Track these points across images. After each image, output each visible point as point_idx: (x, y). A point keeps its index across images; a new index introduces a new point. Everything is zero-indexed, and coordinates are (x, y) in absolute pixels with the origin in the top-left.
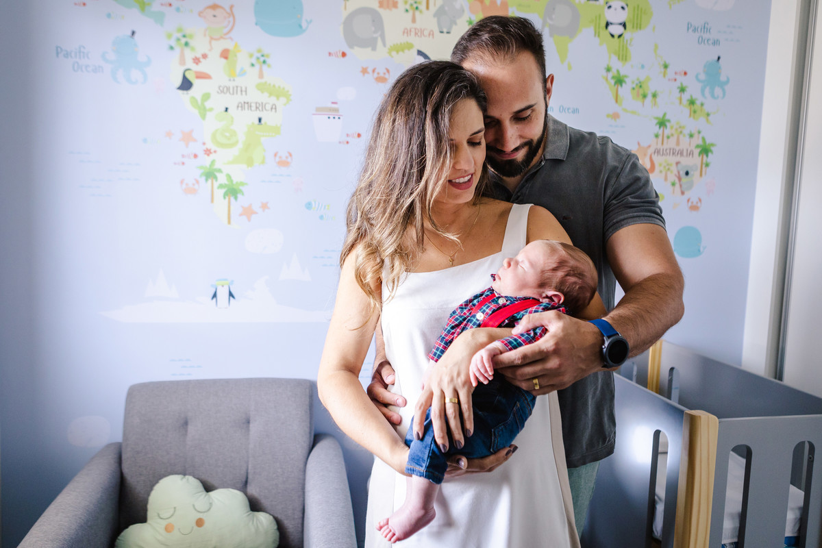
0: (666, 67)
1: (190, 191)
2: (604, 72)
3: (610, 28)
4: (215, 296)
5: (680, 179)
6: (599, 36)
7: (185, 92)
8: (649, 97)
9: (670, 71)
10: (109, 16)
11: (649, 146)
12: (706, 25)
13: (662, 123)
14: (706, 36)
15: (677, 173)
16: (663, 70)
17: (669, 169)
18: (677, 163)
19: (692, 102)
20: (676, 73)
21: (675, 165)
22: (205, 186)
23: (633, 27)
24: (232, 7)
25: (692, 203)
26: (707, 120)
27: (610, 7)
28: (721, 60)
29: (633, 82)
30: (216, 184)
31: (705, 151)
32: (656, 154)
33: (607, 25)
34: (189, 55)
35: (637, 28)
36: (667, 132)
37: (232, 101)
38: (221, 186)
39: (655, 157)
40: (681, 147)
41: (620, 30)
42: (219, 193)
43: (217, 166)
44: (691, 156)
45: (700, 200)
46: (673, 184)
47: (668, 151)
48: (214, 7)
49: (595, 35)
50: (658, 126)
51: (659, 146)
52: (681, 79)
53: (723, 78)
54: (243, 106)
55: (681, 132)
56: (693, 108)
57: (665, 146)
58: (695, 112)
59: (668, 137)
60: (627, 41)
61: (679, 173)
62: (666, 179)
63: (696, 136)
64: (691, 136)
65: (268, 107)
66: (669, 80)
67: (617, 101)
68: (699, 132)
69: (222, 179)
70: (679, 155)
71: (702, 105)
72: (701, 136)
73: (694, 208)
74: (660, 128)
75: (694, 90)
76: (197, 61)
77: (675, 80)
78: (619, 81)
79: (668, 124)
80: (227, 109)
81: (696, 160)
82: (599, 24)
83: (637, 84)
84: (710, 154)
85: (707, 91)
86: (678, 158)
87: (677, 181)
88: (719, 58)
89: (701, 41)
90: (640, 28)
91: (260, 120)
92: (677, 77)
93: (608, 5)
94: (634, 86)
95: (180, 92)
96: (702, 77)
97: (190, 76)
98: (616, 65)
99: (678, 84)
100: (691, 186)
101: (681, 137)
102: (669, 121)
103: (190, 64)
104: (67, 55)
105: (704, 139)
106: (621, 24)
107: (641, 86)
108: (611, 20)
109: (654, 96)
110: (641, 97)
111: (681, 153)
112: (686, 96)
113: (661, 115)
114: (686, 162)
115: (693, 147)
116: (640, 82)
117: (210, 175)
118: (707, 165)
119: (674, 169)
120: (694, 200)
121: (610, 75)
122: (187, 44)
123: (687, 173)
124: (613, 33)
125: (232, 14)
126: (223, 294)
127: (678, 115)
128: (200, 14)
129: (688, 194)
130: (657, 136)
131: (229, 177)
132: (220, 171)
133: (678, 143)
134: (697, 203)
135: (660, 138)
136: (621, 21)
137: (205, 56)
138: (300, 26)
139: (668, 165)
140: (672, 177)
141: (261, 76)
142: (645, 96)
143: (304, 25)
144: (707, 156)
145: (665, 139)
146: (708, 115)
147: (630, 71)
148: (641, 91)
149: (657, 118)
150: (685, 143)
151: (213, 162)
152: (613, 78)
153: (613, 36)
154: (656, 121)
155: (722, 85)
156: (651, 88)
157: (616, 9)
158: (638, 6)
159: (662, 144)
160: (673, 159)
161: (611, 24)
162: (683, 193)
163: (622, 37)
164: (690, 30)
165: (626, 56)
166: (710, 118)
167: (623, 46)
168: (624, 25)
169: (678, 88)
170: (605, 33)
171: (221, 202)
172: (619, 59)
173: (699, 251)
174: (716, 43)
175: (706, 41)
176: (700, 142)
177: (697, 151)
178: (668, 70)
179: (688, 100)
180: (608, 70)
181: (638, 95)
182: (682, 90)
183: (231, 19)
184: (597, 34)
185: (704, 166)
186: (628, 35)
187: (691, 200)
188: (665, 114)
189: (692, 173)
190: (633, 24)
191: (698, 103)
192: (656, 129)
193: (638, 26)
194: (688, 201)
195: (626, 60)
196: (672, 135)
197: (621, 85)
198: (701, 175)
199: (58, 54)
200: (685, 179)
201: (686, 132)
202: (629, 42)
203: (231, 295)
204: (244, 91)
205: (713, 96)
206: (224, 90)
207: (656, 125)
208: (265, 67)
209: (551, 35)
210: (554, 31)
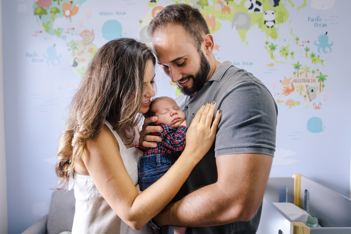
0: (297, 39)
2: (265, 45)
3: (267, 24)
5: (308, 94)
6: (261, 27)
7: (75, 67)
8: (290, 55)
9: (300, 42)
10: (45, 39)
11: (291, 78)
12: (318, 17)
13: (297, 67)
14: (318, 23)
15: (307, 91)
16: (296, 41)
17: (302, 89)
18: (307, 86)
19: (313, 56)
20: (303, 42)
21: (305, 87)
23: (279, 22)
24: (93, 31)
25: (316, 105)
26: (322, 64)
27: (266, 14)
28: (327, 34)
29: (280, 48)
31: (322, 79)
32: (295, 82)
33: (265, 22)
34: (76, 52)
35: (281, 22)
36: (300, 71)
39: (294, 84)
40: (308, 78)
41: (272, 24)
44: (314, 82)
45: (321, 104)
46: (305, 96)
47: (301, 80)
48: (86, 31)
49: (259, 27)
50: (295, 69)
51: (296, 78)
52: (306, 45)
53: (330, 42)
55: (308, 71)
56: (313, 58)
57: (299, 78)
58: (315, 60)
59: (301, 74)
60: (276, 29)
61: (308, 90)
62: (301, 94)
63: (316, 72)
64: (314, 72)
66: (300, 46)
67: (272, 58)
68: (318, 70)
70: (307, 82)
71: (319, 56)
72: (319, 72)
73: (317, 108)
74: (296, 69)
75: (314, 49)
76: (79, 54)
77: (303, 45)
78: (273, 48)
79: (300, 67)
81: (317, 84)
82: (261, 22)
83: (282, 49)
84: (325, 81)
85: (321, 49)
86: (307, 84)
87: (307, 95)
88: (327, 33)
89: (316, 25)
90: (283, 22)
92: (304, 44)
93: (265, 13)
94: (281, 50)
95: (73, 68)
96: (318, 43)
97: (77, 61)
98: (271, 40)
99: (305, 47)
100: (315, 97)
101: (308, 73)
102: (301, 66)
103: (77, 56)
104: (30, 56)
105: (321, 73)
106: (272, 21)
107: (284, 50)
108: (267, 20)
109: (292, 54)
110: (285, 55)
111: (309, 81)
112: (309, 53)
113: (296, 63)
114: (312, 85)
115: (315, 78)
116: (284, 48)
118: (323, 86)
119: (305, 89)
120: (317, 104)
121: (268, 46)
122: (75, 48)
123: (312, 91)
124: (268, 25)
125: (93, 34)
127: (306, 62)
128: (80, 35)
129: (313, 102)
130: (295, 73)
133: (306, 76)
134: (319, 105)
135: (297, 74)
136: (273, 19)
137: (82, 52)
138: (121, 36)
139: (301, 87)
140: (304, 93)
142: (287, 54)
143: (123, 35)
144: (323, 82)
145: (299, 74)
146: (322, 61)
147: (278, 43)
148: (285, 52)
149: (294, 65)
150: (310, 76)
152: (270, 47)
153: (268, 27)
154: (294, 66)
155: (329, 46)
156: (290, 51)
157: (269, 14)
158: (281, 12)
159: (298, 77)
160: (304, 84)
161: (267, 21)
162: (310, 101)
163: (273, 28)
164: (310, 21)
165: (276, 36)
166: (323, 63)
167: (274, 31)
168: (274, 22)
169: (305, 49)
170: (264, 26)
172: (272, 37)
173: (322, 129)
174: (324, 25)
175: (319, 25)
176: (319, 75)
177: (317, 80)
178: (299, 41)
179: (311, 55)
180: (267, 43)
181: (283, 54)
182: (307, 50)
183: (93, 36)
184: (260, 27)
185: (321, 87)
186: (276, 26)
187: (315, 104)
188: (298, 63)
189: (315, 90)
190: (279, 20)
191: (316, 56)
192: (294, 70)
193: (282, 21)
194: (314, 104)
195: (276, 38)
196: (303, 72)
197: (274, 50)
198: (320, 91)
199: (27, 56)
200: (311, 94)
201: (311, 70)
202: (277, 29)
205: (324, 51)
207: (294, 68)
209: (237, 29)
210: (238, 27)
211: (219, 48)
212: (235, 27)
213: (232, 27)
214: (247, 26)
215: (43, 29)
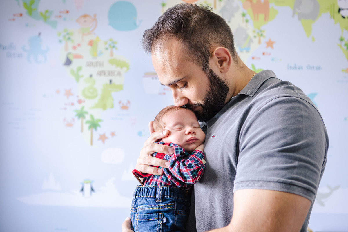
1: (69, 125)
2: (339, 42)
3: (342, 12)
4: (82, 190)
6: (334, 18)
7: (67, 67)
10: (27, 25)
22: (78, 122)
24: (95, 16)
30: (84, 121)
33: (340, 10)
34: (70, 45)
37: (94, 70)
38: (87, 122)
42: (86, 126)
43: (86, 109)
48: (85, 16)
49: (331, 17)
54: (100, 73)
65: (116, 73)
69: (88, 118)
76: (74, 48)
80: (91, 76)
82: (334, 9)
91: (111, 81)
95: (65, 67)
97: (71, 57)
103: (71, 50)
104: (4, 48)
108: (342, 7)
117: (81, 115)
121: (343, 43)
122: (69, 39)
124: (344, 15)
125: (95, 19)
126: (87, 188)
128: (77, 21)
131: (92, 116)
132: (87, 113)
137: (79, 45)
138: (135, 24)
141: (112, 55)
143: (138, 23)
151: (83, 108)
152: (345, 45)
153: (344, 17)
161: (342, 9)
170: (338, 16)
171: (87, 132)
180: (342, 40)
183: (95, 22)
184: (332, 17)
203: (92, 189)
204: (102, 64)
206: (90, 64)
208: (114, 50)
209: (300, 19)
210: (301, 17)
211: (274, 45)
212: (296, 16)
213: (293, 16)
214: (313, 15)
215: (24, 11)
